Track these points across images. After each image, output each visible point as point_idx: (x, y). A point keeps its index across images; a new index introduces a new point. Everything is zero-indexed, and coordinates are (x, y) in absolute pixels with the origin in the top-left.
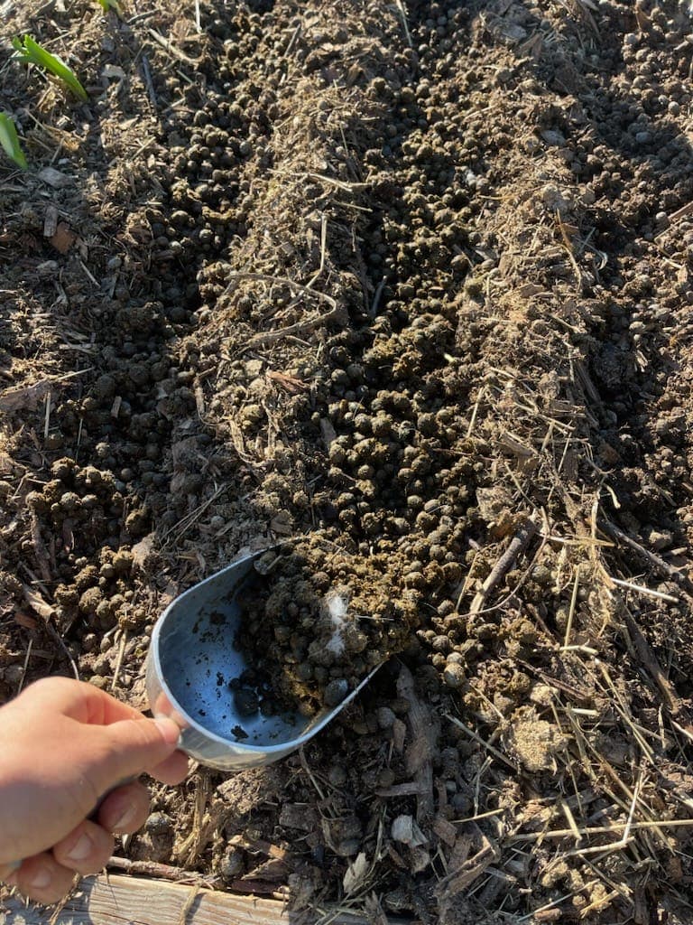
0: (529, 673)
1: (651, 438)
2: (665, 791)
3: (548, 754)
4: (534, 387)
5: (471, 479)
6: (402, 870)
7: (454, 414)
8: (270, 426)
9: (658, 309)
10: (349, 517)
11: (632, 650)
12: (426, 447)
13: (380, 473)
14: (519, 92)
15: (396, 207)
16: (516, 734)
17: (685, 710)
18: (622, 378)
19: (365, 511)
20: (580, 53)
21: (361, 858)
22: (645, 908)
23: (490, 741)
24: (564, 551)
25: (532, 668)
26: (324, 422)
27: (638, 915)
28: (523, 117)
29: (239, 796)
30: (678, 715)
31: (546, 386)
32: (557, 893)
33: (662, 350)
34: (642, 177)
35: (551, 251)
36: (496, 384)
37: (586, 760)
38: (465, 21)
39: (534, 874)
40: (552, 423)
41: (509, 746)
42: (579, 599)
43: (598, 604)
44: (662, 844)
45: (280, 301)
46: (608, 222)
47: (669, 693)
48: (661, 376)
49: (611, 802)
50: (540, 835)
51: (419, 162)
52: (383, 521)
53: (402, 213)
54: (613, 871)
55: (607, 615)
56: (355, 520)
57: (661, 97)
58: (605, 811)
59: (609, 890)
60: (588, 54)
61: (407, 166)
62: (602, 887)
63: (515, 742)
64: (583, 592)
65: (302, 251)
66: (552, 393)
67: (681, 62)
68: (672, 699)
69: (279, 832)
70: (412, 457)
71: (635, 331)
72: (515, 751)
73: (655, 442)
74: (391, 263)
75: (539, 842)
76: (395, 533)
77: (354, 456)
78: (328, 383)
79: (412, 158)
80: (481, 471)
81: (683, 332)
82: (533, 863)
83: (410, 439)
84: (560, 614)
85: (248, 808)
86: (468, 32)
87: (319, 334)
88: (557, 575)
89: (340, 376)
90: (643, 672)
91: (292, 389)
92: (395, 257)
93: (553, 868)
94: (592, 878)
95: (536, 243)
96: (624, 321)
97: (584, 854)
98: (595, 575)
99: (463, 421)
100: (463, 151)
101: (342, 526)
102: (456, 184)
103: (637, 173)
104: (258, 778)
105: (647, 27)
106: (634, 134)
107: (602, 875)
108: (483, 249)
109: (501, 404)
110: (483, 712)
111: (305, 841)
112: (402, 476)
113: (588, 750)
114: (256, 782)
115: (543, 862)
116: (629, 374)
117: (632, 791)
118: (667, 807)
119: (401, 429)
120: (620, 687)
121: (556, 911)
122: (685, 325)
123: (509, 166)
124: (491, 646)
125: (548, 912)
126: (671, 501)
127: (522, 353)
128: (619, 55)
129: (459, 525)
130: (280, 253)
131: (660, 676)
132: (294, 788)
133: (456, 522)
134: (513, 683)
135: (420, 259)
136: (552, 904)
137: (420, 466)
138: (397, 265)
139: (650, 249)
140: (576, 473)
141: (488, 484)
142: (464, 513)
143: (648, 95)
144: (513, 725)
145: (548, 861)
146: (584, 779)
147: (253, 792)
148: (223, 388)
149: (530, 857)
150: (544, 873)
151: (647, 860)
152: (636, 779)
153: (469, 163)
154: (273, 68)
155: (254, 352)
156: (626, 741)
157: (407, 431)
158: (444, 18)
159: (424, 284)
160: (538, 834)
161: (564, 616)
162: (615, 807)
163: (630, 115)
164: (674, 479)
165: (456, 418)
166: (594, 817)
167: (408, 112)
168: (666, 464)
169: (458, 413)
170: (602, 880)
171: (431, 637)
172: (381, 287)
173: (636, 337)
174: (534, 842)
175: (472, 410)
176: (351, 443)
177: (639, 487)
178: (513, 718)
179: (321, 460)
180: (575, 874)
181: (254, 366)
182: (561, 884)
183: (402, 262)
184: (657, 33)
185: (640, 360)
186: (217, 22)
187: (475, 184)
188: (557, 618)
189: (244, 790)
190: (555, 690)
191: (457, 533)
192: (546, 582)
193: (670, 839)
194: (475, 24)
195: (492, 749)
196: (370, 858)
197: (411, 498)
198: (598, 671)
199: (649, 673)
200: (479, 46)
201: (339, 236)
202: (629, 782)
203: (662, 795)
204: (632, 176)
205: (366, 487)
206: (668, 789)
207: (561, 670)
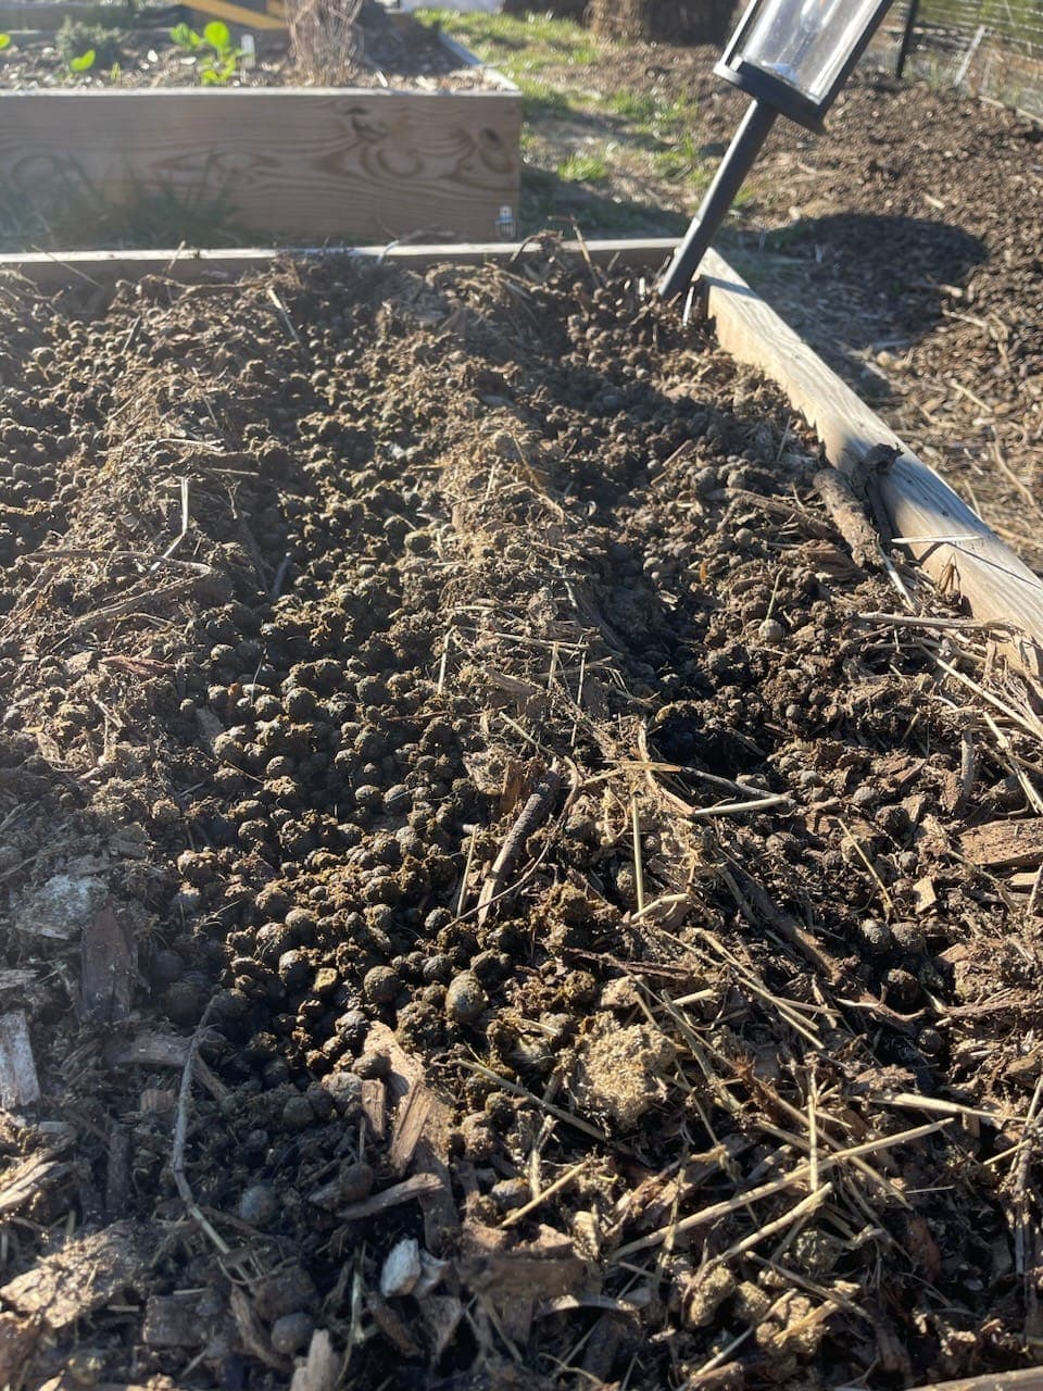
0: (590, 966)
1: (706, 679)
2: (859, 1098)
3: (647, 1075)
4: (520, 613)
5: (453, 744)
6: (415, 1360)
7: (413, 679)
8: (107, 723)
9: (675, 547)
10: (254, 831)
11: (748, 908)
12: (374, 717)
13: (305, 766)
14: (446, 366)
15: (294, 480)
16: (589, 1069)
17: (849, 972)
18: (649, 625)
19: (282, 819)
20: (519, 339)
21: (320, 1343)
22: (896, 1340)
23: (547, 1095)
24: (607, 792)
25: (593, 957)
26: (202, 713)
27: (887, 1351)
28: (454, 384)
29: (49, 1295)
30: (841, 983)
31: (538, 608)
32: (725, 1334)
33: (693, 587)
34: (618, 430)
35: (517, 486)
36: (466, 624)
37: (716, 1082)
38: (367, 318)
39: (673, 1305)
40: (555, 647)
41: (581, 1093)
42: (647, 853)
43: (677, 849)
44: (883, 1194)
45: (120, 579)
46: (589, 474)
47: (820, 953)
48: (699, 617)
49: (776, 1142)
50: (668, 1234)
51: (323, 439)
52: (315, 827)
53: (305, 484)
54: (812, 1260)
55: (692, 858)
56: (270, 834)
57: (625, 369)
58: (769, 1160)
59: (817, 1302)
60: (528, 339)
61: (309, 445)
62: (803, 1301)
63: (591, 1083)
64: (651, 841)
65: (154, 521)
66: (547, 615)
67: (641, 336)
68: (827, 960)
69: (141, 1356)
70: (353, 733)
71: (651, 569)
72: (594, 1099)
73: (713, 682)
74: (294, 540)
75: (669, 1244)
76: (340, 844)
77: (258, 749)
78: (206, 665)
79: (312, 436)
80: (465, 730)
81: (714, 563)
82: (667, 1288)
83: (349, 714)
84: (622, 877)
85: (70, 1316)
86: (373, 326)
87: (187, 608)
88: (604, 825)
89: (223, 654)
90: (772, 935)
91: (142, 671)
92: (301, 531)
93: (703, 1283)
94: (781, 1291)
95: (492, 483)
96: (634, 562)
97: (753, 1247)
98: (663, 806)
99: (429, 684)
100: (382, 426)
101: (244, 845)
102: (378, 458)
103: (612, 429)
104: (93, 1257)
105: (593, 308)
106: (601, 400)
107: (797, 1278)
108: (426, 510)
109: (480, 644)
110: (525, 1048)
111: (201, 1364)
112: (342, 761)
113: (715, 1064)
114: (86, 1265)
115: (684, 1277)
116: (658, 618)
117: (806, 1114)
118: (869, 1124)
119: (332, 705)
120: (740, 958)
121: (732, 1367)
122: (713, 557)
123: (446, 434)
124: (523, 950)
125: (716, 1372)
126: (756, 748)
127: (495, 580)
128: (565, 338)
129: (444, 807)
130: (120, 527)
131: (798, 931)
132: (171, 1266)
133: (436, 806)
134: (567, 989)
135: (339, 530)
136: (721, 1356)
137: (367, 741)
138: (305, 541)
139: (649, 497)
140: (606, 708)
141: (479, 746)
142: (449, 790)
143: (610, 366)
144: (582, 1056)
145: (693, 1274)
146: (720, 1115)
147: (81, 1284)
148: (23, 696)
149: (658, 1278)
150: (691, 1298)
151: (868, 1231)
152: (807, 1093)
153: (394, 438)
154: (103, 366)
155: (78, 641)
156: (773, 1038)
157: (342, 705)
158: (339, 318)
159: (349, 557)
160: (663, 1231)
161: (629, 877)
162: (786, 1149)
163: (591, 387)
164: (752, 720)
165: (417, 682)
166: (753, 1175)
167: (301, 399)
168: (733, 703)
169: (421, 676)
170: (802, 1290)
171: (418, 961)
172: (283, 566)
173: (654, 575)
174: (660, 1245)
175: (439, 666)
176: (251, 735)
177: (701, 721)
178: (577, 1042)
179: (199, 758)
180: (748, 1290)
181: (79, 661)
182: (727, 1311)
183: (312, 535)
184: (605, 311)
185: (666, 600)
186: (21, 330)
187: (405, 457)
188: (619, 884)
189: (60, 1284)
190: (638, 978)
191: (440, 817)
192: (588, 835)
193: (893, 1181)
194: (380, 317)
195: (552, 1108)
196: (338, 1343)
197: (360, 791)
198: (700, 942)
199: (781, 934)
200: (388, 339)
201: (213, 507)
202: (799, 1102)
203: (855, 1106)
204: (607, 433)
205: (283, 786)
206: (862, 1094)
207: (641, 946)
